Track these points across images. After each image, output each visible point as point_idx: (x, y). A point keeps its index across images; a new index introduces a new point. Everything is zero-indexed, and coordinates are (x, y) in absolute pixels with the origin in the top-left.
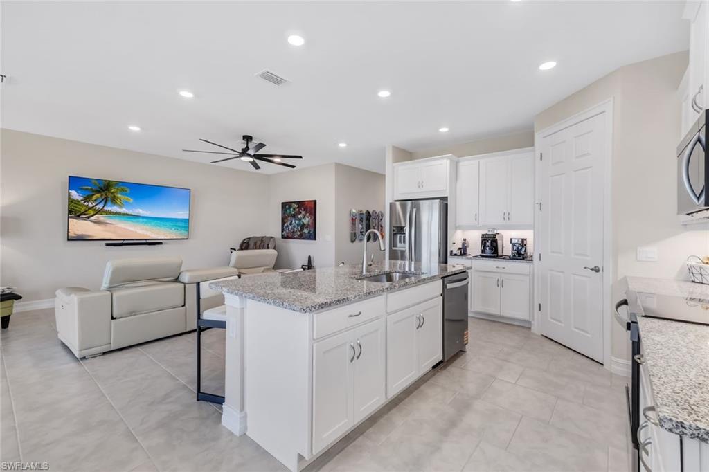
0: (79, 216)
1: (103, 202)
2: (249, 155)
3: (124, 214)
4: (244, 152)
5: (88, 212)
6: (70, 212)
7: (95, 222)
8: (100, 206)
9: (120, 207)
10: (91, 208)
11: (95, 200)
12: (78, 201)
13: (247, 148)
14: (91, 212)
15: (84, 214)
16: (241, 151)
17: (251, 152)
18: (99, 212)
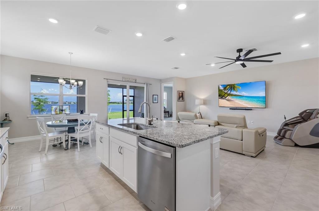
0: (222, 97)
1: (230, 90)
2: (241, 60)
3: (238, 95)
4: (238, 59)
5: (225, 95)
6: (219, 96)
7: (228, 100)
8: (229, 92)
9: (236, 92)
10: (226, 93)
11: (228, 89)
12: (222, 90)
13: (240, 56)
14: (226, 95)
15: (224, 96)
16: (236, 59)
17: (242, 58)
18: (229, 95)
